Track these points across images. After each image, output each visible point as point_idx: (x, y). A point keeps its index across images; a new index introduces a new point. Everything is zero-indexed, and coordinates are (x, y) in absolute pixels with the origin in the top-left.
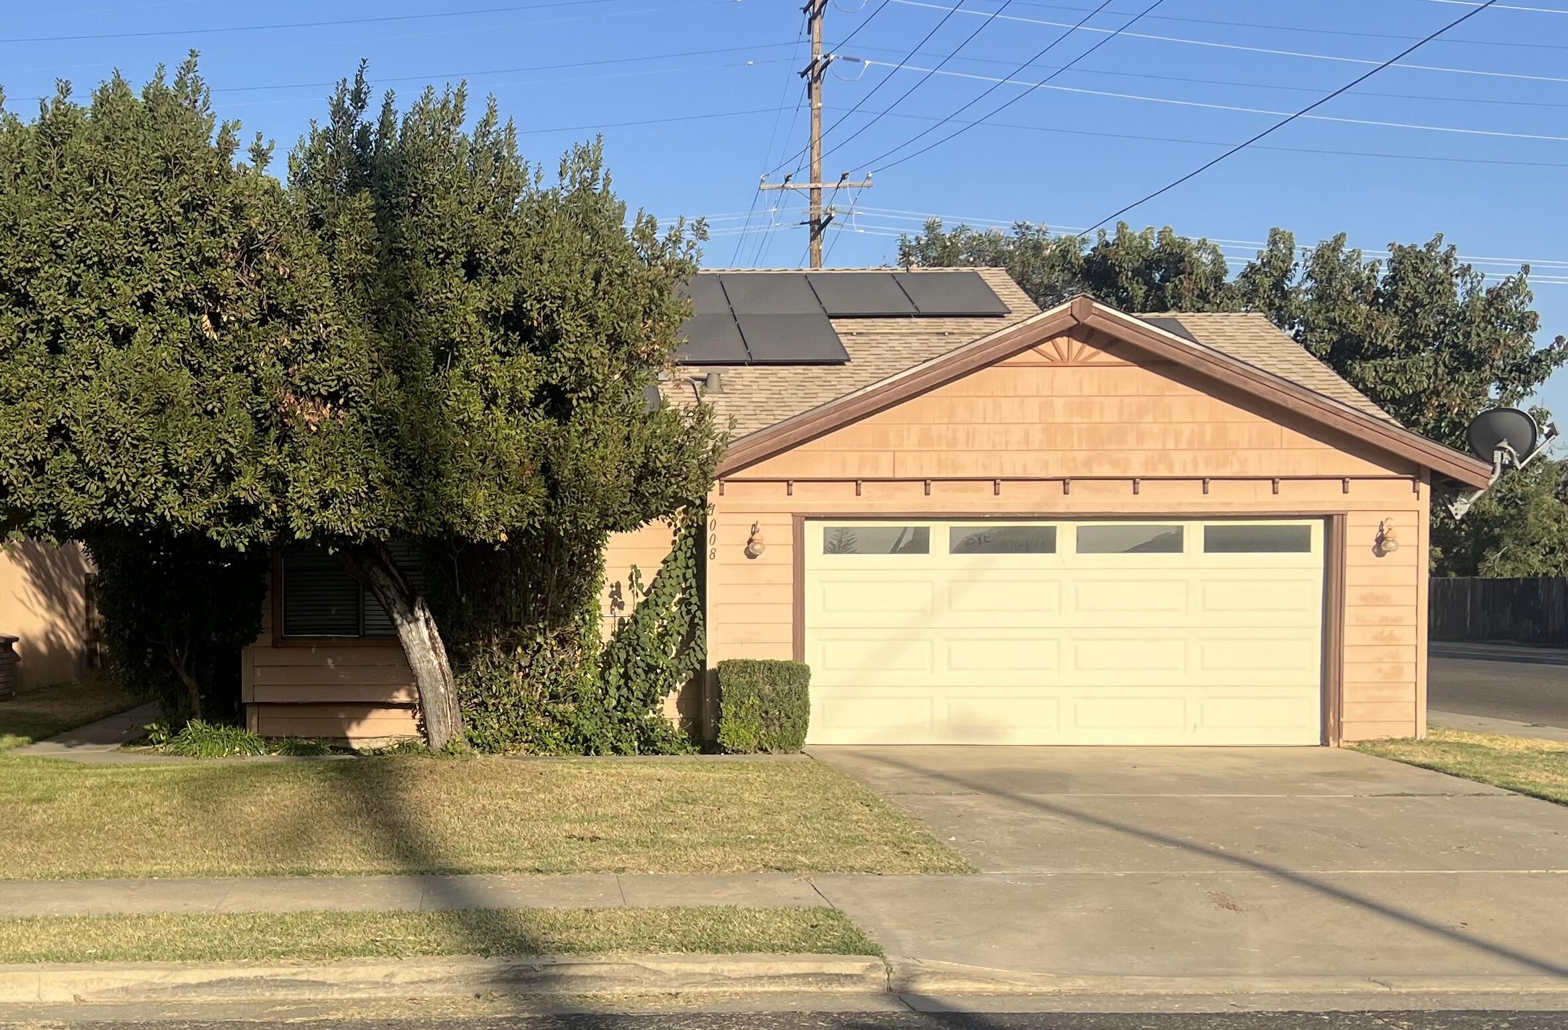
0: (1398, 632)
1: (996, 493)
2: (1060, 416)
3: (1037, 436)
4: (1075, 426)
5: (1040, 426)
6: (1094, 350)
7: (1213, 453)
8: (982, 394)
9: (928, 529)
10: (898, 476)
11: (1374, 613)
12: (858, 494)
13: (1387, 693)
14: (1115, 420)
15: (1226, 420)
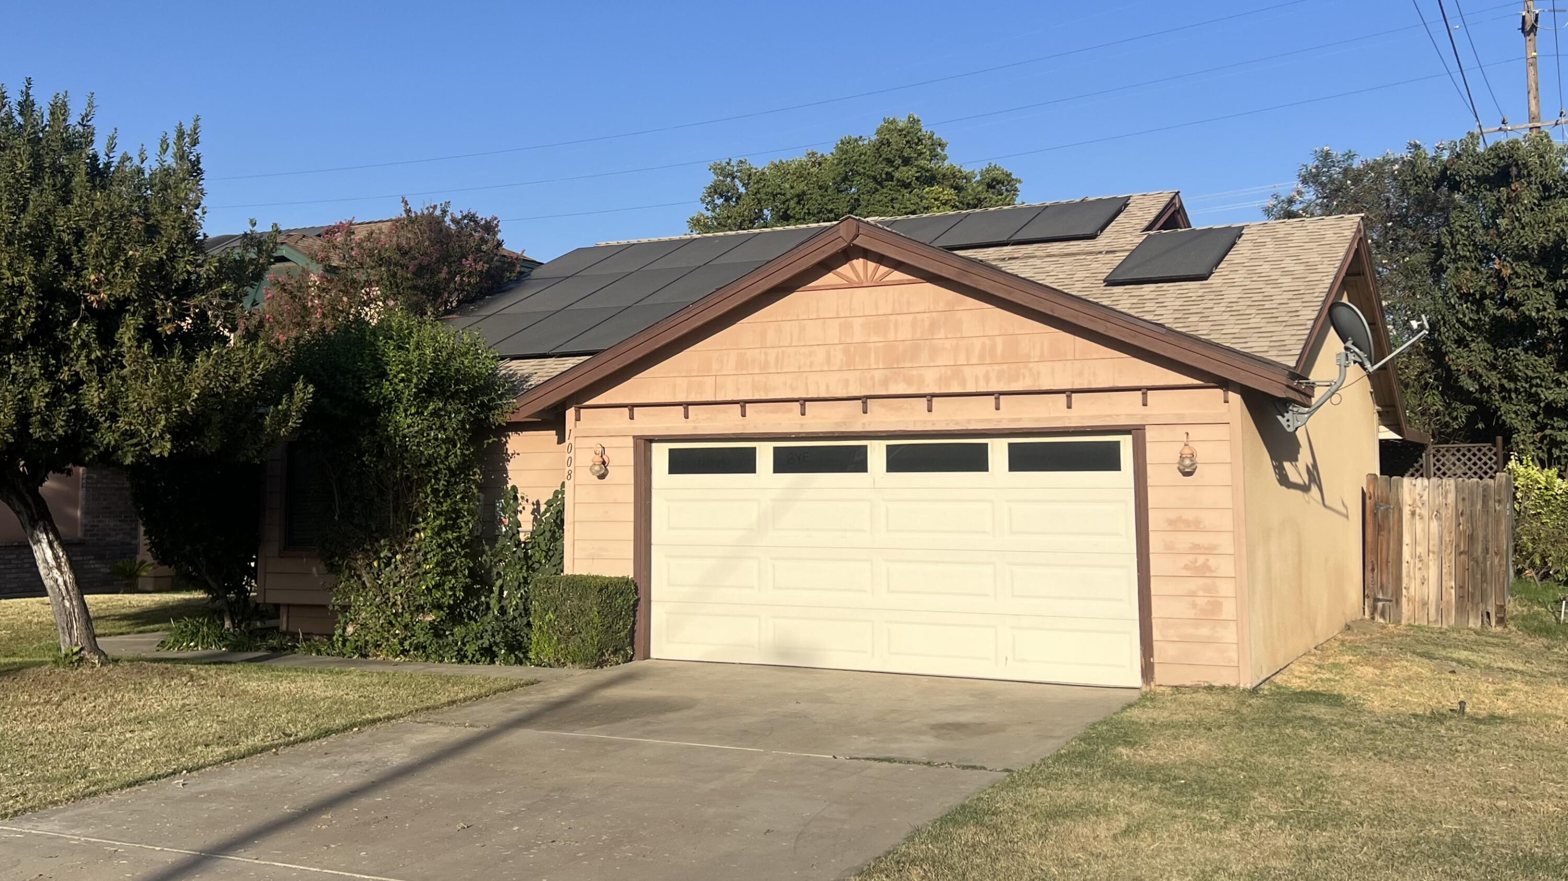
0: (1212, 562)
1: (803, 414)
2: (858, 337)
3: (838, 356)
4: (872, 345)
5: (841, 346)
6: (887, 269)
7: (1005, 367)
8: (788, 318)
9: (754, 449)
10: (719, 399)
11: (1184, 540)
12: (686, 417)
13: (1204, 631)
14: (910, 337)
15: (1016, 332)
